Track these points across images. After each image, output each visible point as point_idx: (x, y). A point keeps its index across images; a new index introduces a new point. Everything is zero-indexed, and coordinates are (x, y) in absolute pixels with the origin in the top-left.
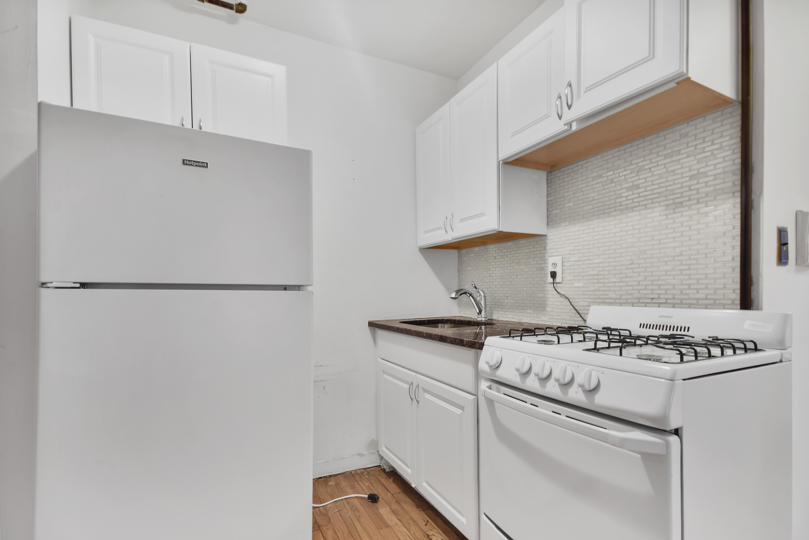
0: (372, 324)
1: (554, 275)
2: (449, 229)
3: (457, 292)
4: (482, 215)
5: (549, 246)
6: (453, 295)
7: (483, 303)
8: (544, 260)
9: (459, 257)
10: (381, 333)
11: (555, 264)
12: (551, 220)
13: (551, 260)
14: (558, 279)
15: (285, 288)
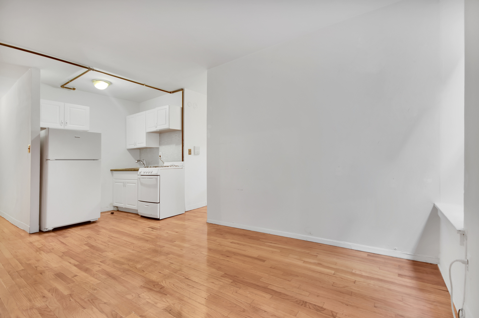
0: (111, 170)
1: (160, 156)
2: (135, 145)
3: (137, 161)
4: (143, 143)
5: (160, 150)
6: (136, 162)
7: (145, 163)
8: (159, 153)
9: (140, 151)
10: (114, 172)
11: (160, 154)
12: (160, 144)
13: (160, 153)
14: (161, 157)
15: (94, 160)
